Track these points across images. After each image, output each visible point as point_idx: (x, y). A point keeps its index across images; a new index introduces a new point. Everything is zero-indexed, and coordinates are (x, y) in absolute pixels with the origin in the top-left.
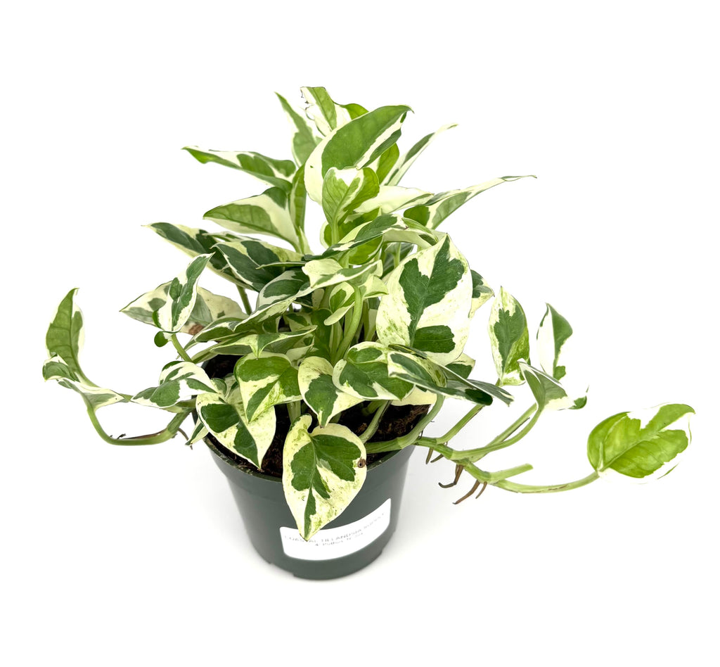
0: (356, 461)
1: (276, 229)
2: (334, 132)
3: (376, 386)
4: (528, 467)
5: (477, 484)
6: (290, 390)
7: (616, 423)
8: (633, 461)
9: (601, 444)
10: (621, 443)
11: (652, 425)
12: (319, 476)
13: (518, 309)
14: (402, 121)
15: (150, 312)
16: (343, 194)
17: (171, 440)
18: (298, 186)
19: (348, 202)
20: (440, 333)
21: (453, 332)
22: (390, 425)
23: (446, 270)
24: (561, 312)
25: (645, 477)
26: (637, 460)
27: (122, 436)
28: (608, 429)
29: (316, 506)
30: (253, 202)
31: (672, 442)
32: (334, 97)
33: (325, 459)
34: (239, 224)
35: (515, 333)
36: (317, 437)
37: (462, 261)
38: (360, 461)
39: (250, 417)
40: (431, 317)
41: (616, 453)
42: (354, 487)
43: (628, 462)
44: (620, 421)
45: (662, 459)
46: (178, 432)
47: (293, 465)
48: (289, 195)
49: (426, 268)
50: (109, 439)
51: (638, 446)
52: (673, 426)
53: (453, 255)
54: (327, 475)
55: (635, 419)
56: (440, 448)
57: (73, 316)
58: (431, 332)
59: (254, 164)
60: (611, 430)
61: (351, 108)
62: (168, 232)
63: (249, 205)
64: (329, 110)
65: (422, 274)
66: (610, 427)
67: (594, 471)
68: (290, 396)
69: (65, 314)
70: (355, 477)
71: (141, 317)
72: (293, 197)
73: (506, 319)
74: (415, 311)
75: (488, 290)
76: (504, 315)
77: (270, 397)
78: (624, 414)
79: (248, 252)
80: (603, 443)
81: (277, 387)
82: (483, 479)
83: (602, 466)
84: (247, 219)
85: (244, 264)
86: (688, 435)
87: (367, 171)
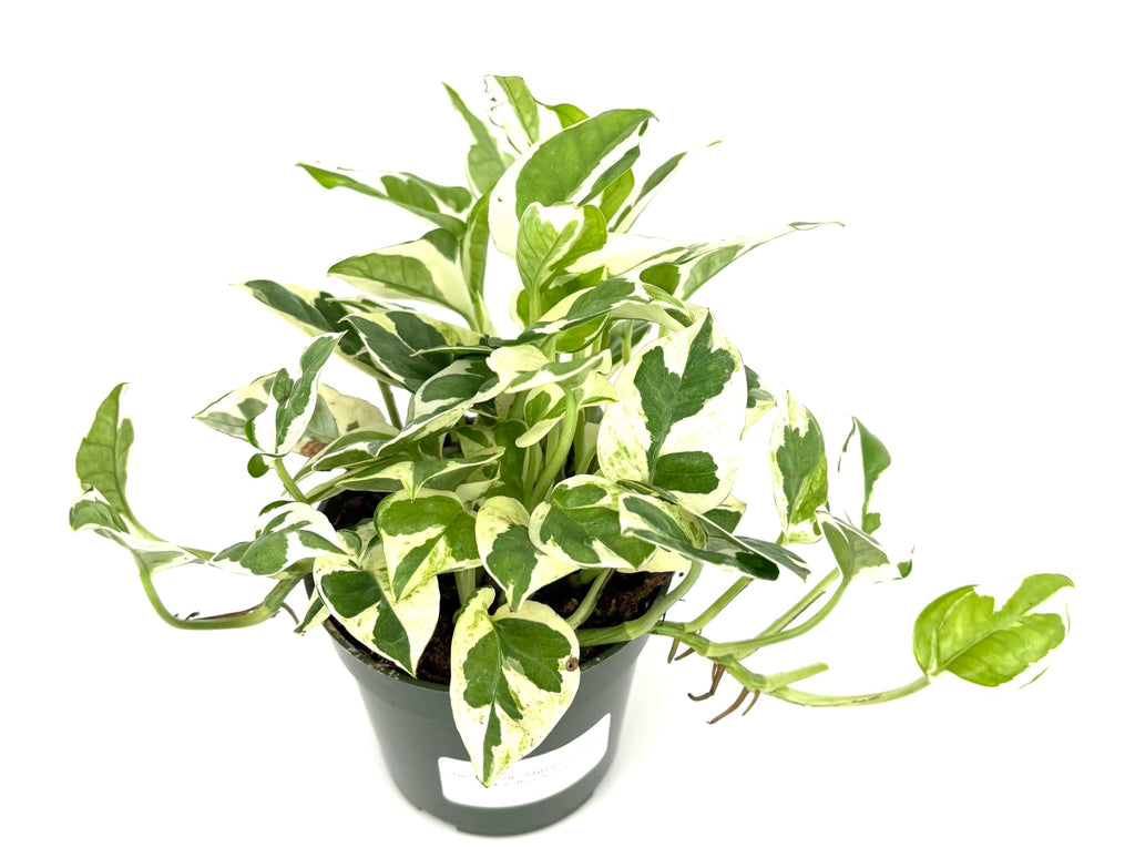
0: (563, 662)
1: (441, 294)
2: (536, 147)
3: (598, 546)
4: (822, 667)
5: (745, 693)
6: (462, 550)
7: (957, 602)
8: (982, 662)
9: (934, 635)
10: (964, 634)
11: (1011, 606)
12: (506, 683)
13: (813, 425)
14: (641, 133)
15: (242, 420)
16: (550, 246)
17: (270, 620)
18: (476, 227)
19: (558, 257)
20: (697, 463)
21: (715, 462)
22: (614, 601)
23: (707, 365)
24: (873, 431)
25: (1001, 685)
26: (989, 658)
27: (193, 615)
28: (945, 611)
29: (502, 732)
30: (406, 252)
31: (1042, 632)
32: (536, 93)
33: (515, 656)
34: (382, 284)
35: (807, 462)
36: (503, 622)
37: (731, 352)
38: (569, 661)
39: (398, 592)
40: (683, 437)
41: (957, 649)
42: (560, 702)
43: (976, 662)
44: (962, 598)
45: (1025, 658)
46: (282, 609)
47: (467, 667)
48: (462, 241)
49: (676, 362)
50: (174, 621)
51: (991, 637)
52: (1043, 608)
53: (717, 342)
54: (517, 682)
55: (986, 597)
56: (689, 639)
57: (119, 426)
58: (682, 460)
59: (407, 192)
60: (949, 612)
61: (562, 110)
62: (273, 294)
63: (400, 256)
64: (528, 112)
65: (670, 371)
66: (949, 607)
67: (921, 674)
68: (462, 560)
69: (107, 423)
70: (562, 685)
71: (226, 427)
72: (467, 244)
73: (794, 441)
74: (657, 427)
75: (767, 396)
76: (791, 434)
77: (431, 561)
78: (969, 588)
79: (397, 329)
80: (938, 632)
81: (442, 544)
82: (754, 685)
83: (934, 667)
84: (396, 277)
85: (391, 349)
86: (1065, 622)
87: (589, 210)
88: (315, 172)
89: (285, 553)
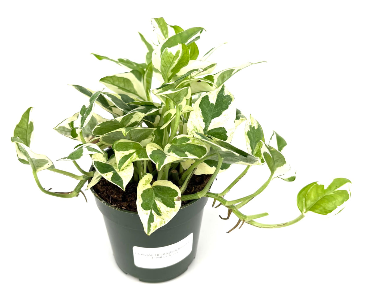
0: (176, 198)
1: (136, 92)
2: (167, 39)
3: (187, 153)
4: (266, 214)
5: (239, 221)
6: (141, 155)
7: (311, 187)
8: (321, 206)
9: (304, 199)
10: (314, 197)
11: (330, 187)
12: (156, 205)
13: (259, 126)
14: (201, 33)
15: (69, 129)
16: (171, 60)
18: (148, 73)
20: (220, 131)
21: (226, 130)
22: (194, 188)
23: (223, 100)
24: (281, 135)
25: (328, 214)
26: (323, 205)
27: (50, 189)
28: (307, 191)
29: (154, 218)
30: (125, 76)
31: (341, 196)
32: (167, 21)
33: (159, 197)
34: (117, 87)
35: (258, 138)
36: (155, 187)
37: (231, 96)
38: (178, 198)
39: (120, 168)
40: (215, 124)
41: (312, 203)
42: (175, 211)
43: (319, 206)
44: (313, 186)
45: (336, 204)
47: (142, 195)
48: (144, 76)
49: (213, 99)
50: (43, 190)
51: (323, 198)
52: (341, 188)
53: (226, 93)
54: (160, 204)
55: (321, 185)
56: (219, 198)
57: (29, 123)
58: (215, 131)
59: (127, 63)
60: (309, 191)
61: (175, 27)
62: (82, 90)
63: (123, 78)
64: (165, 30)
65: (211, 103)
66: (308, 190)
67: (301, 213)
68: (142, 158)
69: (25, 121)
70: (175, 206)
71: (64, 132)
72: (145, 77)
73: (253, 130)
74: (207, 121)
75: (243, 117)
76: (252, 128)
77: (131, 159)
78: (315, 183)
79: (122, 98)
80: (305, 198)
81: (135, 155)
82: (242, 219)
83: (305, 210)
84: (122, 85)
85: (120, 102)
86: (349, 193)
87: (183, 46)
88: (97, 56)
89: (82, 153)
